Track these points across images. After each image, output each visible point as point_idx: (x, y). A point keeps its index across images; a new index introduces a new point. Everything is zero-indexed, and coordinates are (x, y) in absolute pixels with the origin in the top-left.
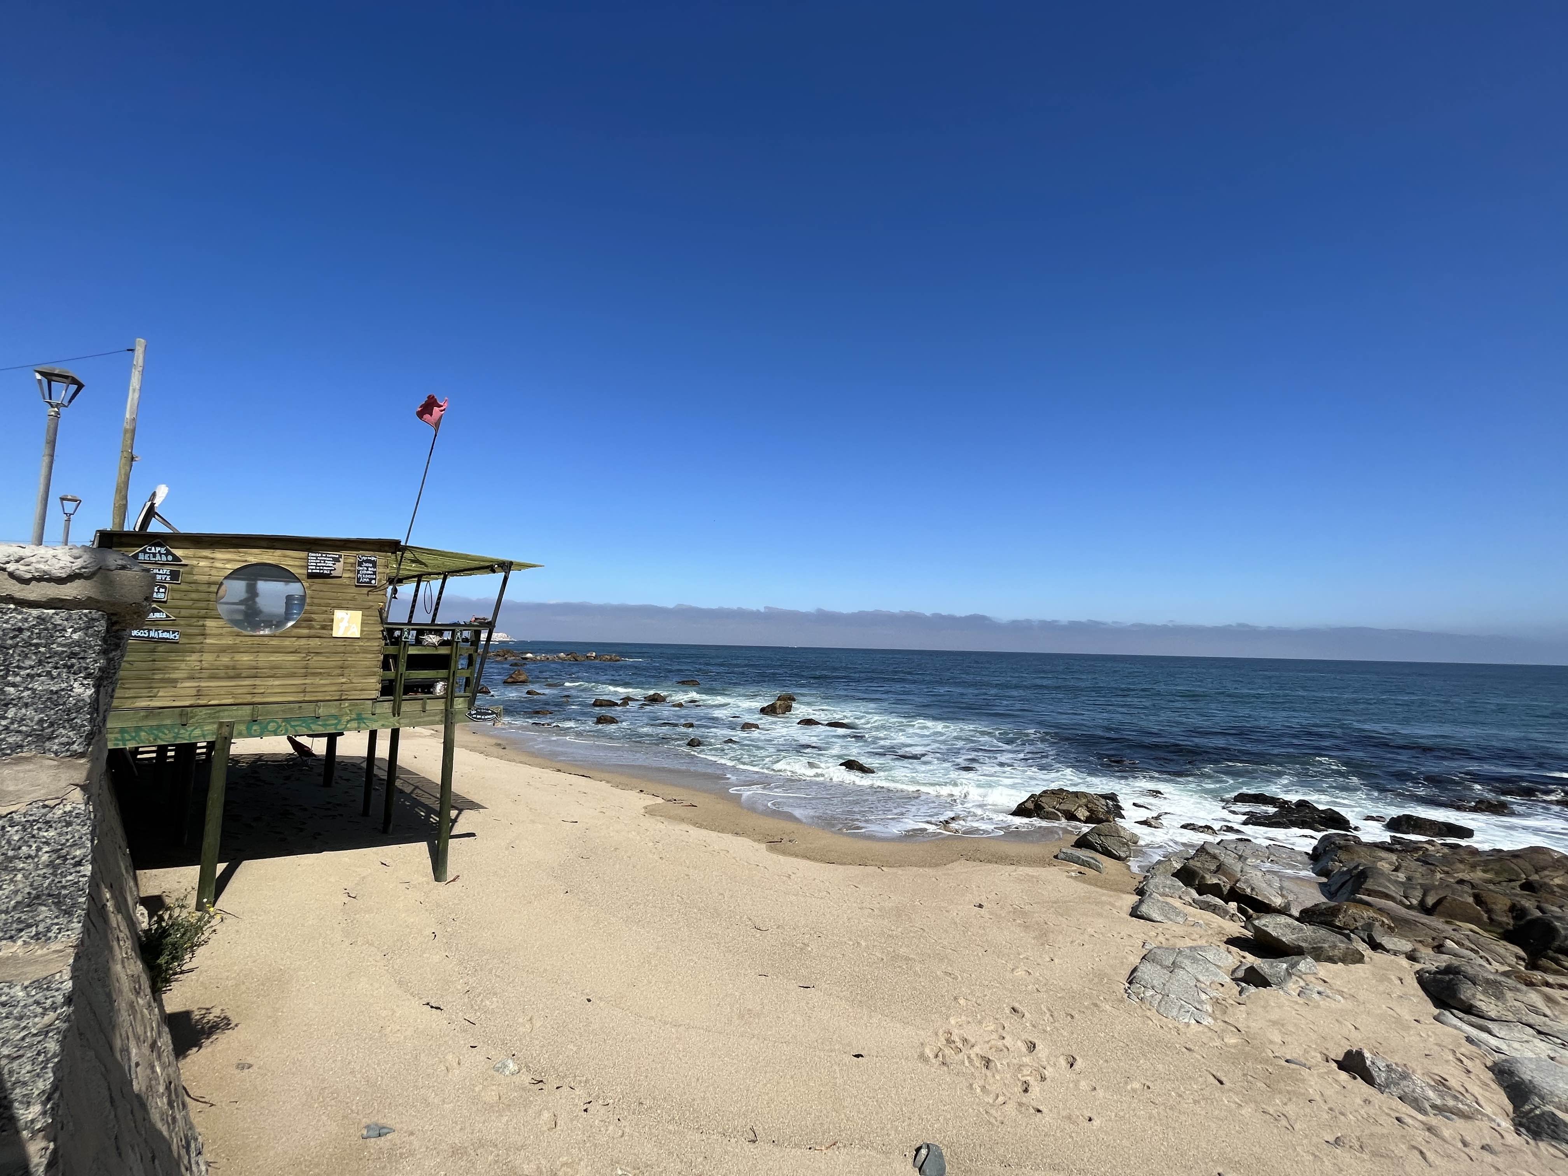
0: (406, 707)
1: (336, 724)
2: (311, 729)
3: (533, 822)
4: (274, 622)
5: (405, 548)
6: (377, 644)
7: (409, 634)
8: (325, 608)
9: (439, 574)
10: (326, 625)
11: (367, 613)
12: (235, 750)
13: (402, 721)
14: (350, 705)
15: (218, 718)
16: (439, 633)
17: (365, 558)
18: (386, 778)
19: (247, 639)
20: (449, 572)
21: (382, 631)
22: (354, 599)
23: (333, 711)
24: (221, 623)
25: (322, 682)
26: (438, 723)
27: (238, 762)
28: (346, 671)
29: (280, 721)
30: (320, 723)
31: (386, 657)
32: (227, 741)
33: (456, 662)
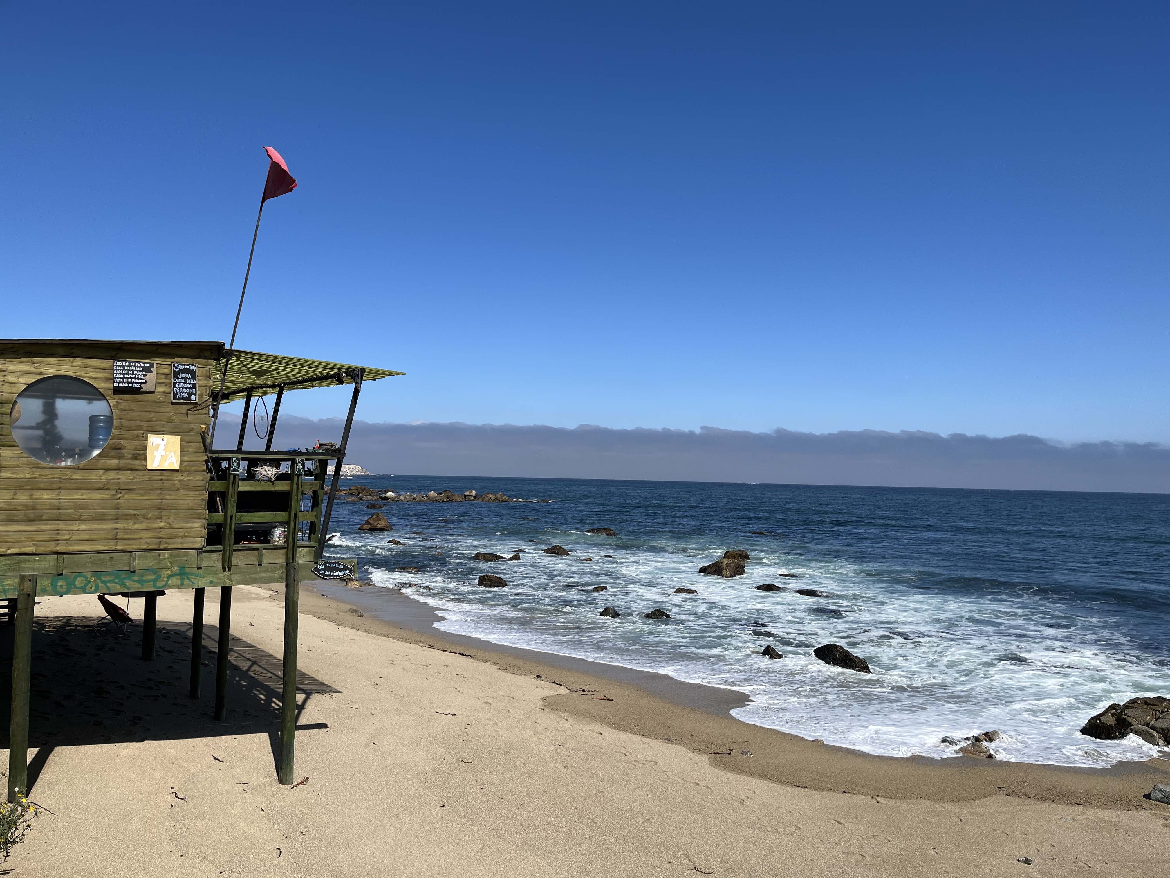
0: (239, 559)
1: (155, 581)
2: (125, 586)
3: (399, 712)
4: (77, 451)
5: (231, 353)
6: (201, 478)
7: (238, 465)
8: (136, 433)
9: (273, 386)
10: (139, 454)
11: (187, 438)
12: (38, 611)
13: (234, 577)
14: (171, 556)
15: (19, 570)
16: (276, 463)
17: (182, 367)
18: (216, 650)
19: (48, 472)
20: (285, 384)
21: (207, 461)
22: (170, 420)
23: (150, 563)
24: (17, 452)
25: (137, 526)
26: (277, 581)
27: (43, 626)
28: (165, 513)
29: (88, 575)
30: (136, 578)
31: (212, 495)
32: (30, 601)
33: (298, 502)
